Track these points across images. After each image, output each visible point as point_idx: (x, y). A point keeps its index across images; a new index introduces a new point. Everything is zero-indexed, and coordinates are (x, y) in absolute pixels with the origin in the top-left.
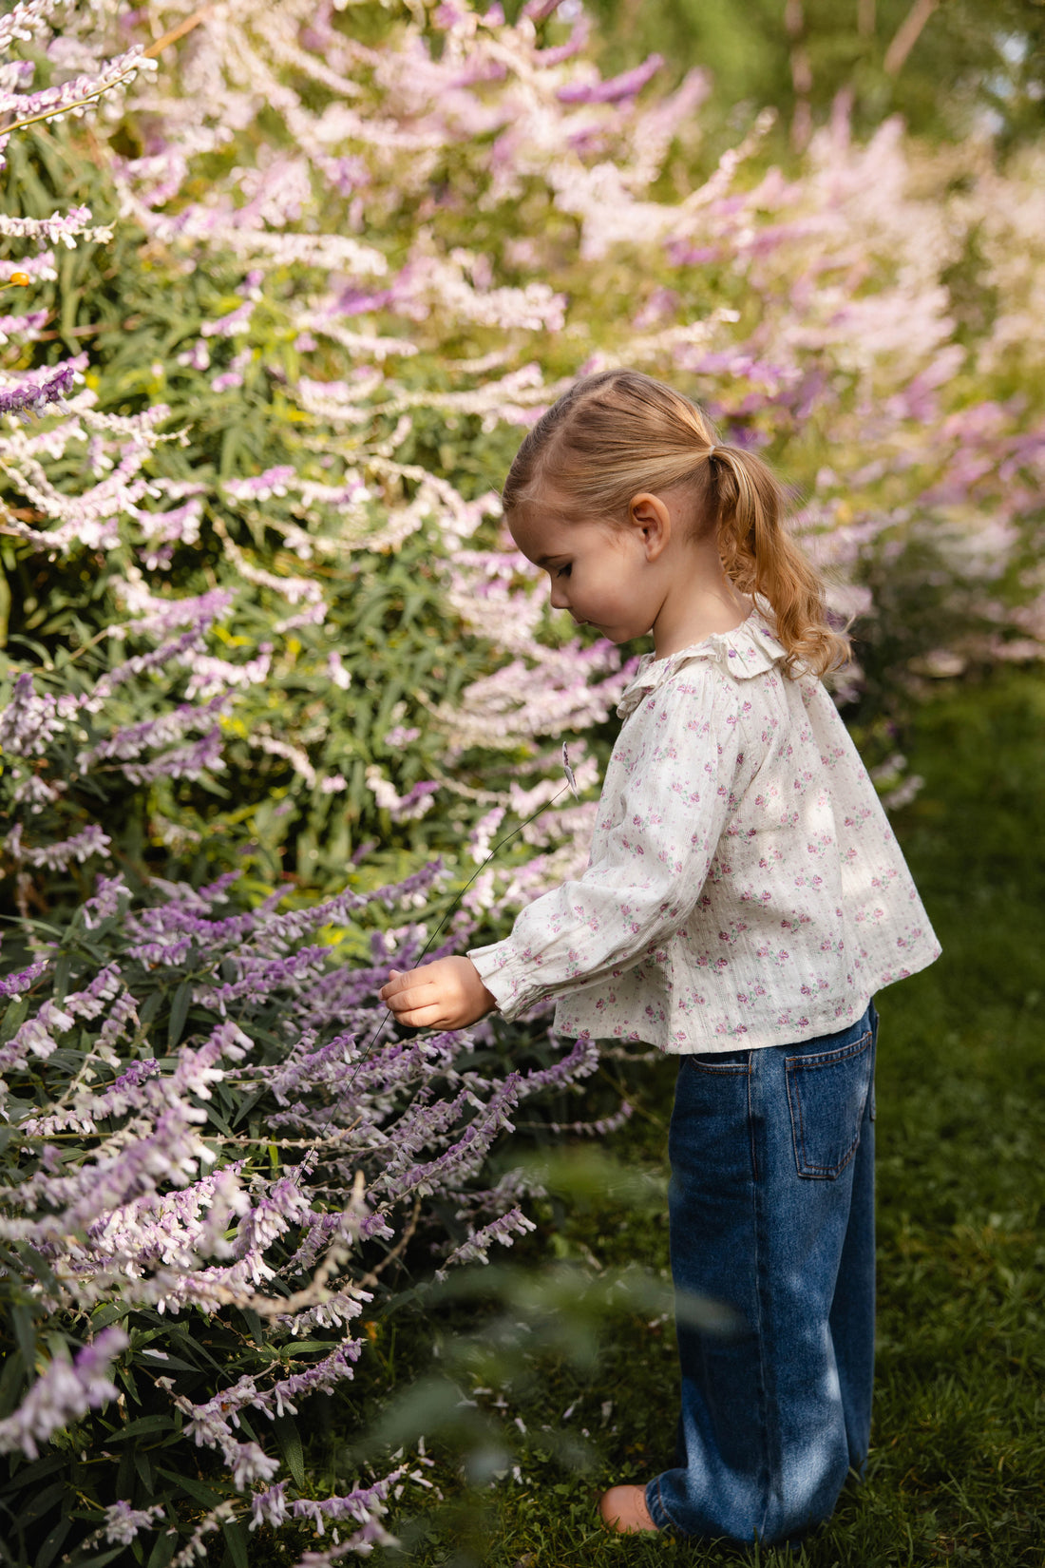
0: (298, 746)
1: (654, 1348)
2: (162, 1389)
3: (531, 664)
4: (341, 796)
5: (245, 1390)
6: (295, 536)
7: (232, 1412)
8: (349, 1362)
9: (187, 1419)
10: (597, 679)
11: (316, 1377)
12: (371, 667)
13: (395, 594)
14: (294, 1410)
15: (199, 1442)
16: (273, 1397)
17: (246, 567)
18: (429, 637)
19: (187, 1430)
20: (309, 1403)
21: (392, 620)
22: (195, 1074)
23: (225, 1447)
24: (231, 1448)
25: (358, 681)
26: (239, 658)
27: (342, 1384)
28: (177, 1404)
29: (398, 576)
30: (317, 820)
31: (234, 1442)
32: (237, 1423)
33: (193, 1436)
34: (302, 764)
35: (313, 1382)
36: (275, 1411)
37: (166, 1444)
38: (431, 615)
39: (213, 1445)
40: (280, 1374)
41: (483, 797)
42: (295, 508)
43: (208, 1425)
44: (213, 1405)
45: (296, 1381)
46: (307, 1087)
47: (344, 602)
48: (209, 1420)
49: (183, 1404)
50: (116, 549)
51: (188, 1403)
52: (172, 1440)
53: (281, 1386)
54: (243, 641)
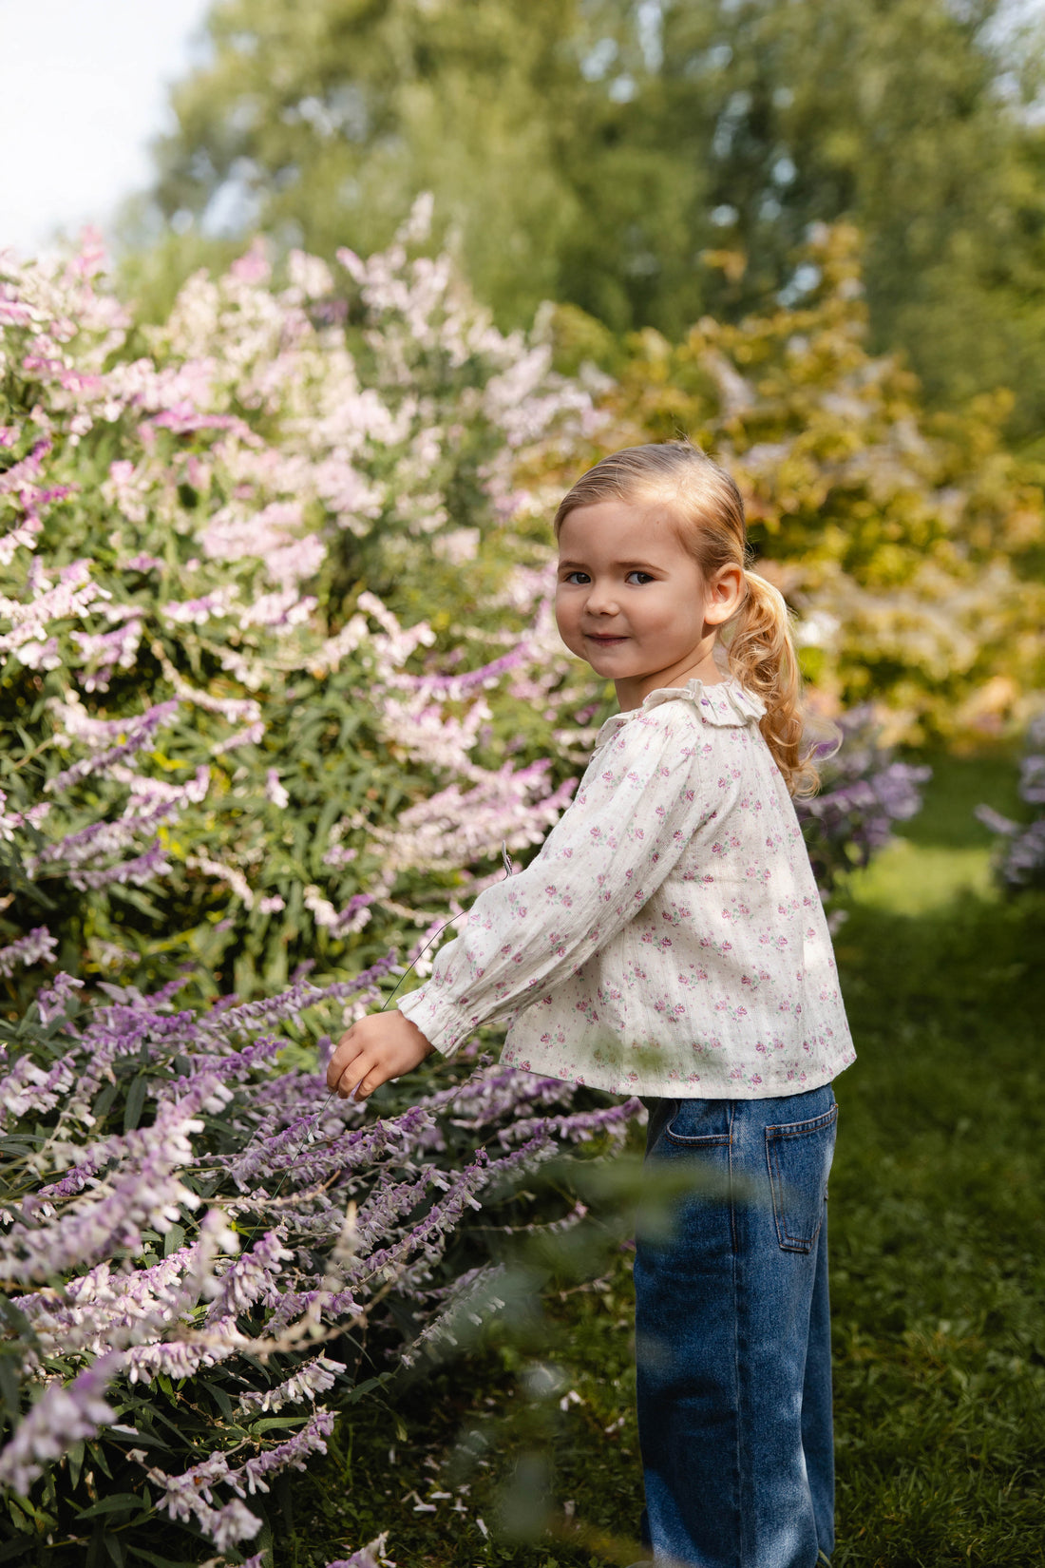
0: (236, 867)
1: (612, 1452)
2: (134, 1462)
3: (468, 786)
4: (278, 917)
5: (216, 1465)
6: (231, 660)
7: (204, 1487)
8: (323, 1436)
9: (158, 1492)
10: (534, 800)
11: (288, 1452)
12: (309, 790)
13: (333, 718)
14: (265, 1488)
15: (172, 1515)
16: (244, 1474)
17: (184, 689)
18: (365, 760)
19: (160, 1505)
20: (282, 1480)
21: (328, 745)
22: (175, 1124)
23: (201, 1516)
24: (208, 1518)
25: (295, 803)
26: (175, 779)
27: (314, 1459)
28: (150, 1476)
29: (332, 699)
30: (253, 943)
31: (210, 1511)
32: (210, 1498)
33: (167, 1508)
34: (239, 885)
35: (286, 1458)
36: (246, 1487)
37: (134, 1524)
38: (368, 738)
39: (186, 1518)
40: (250, 1452)
41: (420, 917)
42: (231, 632)
43: (182, 1495)
44: (186, 1478)
45: (268, 1459)
46: (268, 1173)
47: (277, 727)
48: (184, 1491)
49: (157, 1475)
50: (55, 670)
51: (161, 1474)
52: (141, 1520)
53: (253, 1464)
54: (179, 763)
